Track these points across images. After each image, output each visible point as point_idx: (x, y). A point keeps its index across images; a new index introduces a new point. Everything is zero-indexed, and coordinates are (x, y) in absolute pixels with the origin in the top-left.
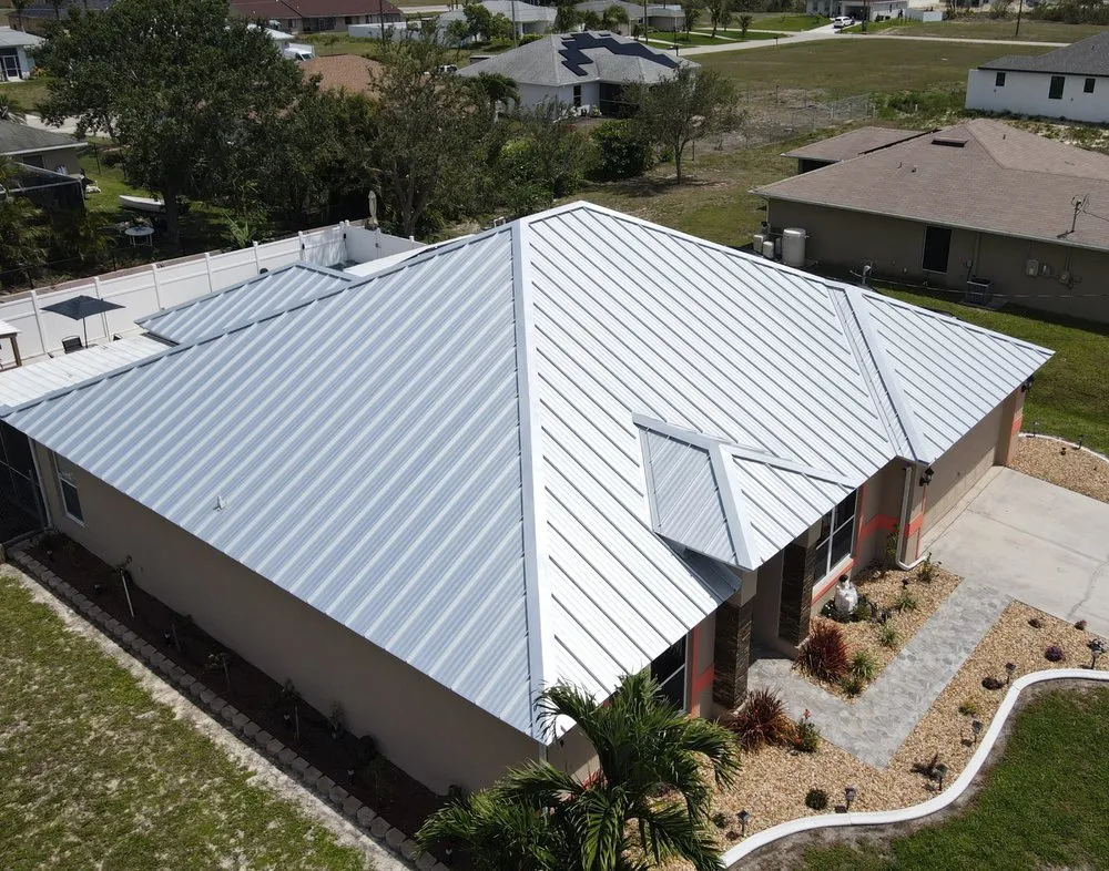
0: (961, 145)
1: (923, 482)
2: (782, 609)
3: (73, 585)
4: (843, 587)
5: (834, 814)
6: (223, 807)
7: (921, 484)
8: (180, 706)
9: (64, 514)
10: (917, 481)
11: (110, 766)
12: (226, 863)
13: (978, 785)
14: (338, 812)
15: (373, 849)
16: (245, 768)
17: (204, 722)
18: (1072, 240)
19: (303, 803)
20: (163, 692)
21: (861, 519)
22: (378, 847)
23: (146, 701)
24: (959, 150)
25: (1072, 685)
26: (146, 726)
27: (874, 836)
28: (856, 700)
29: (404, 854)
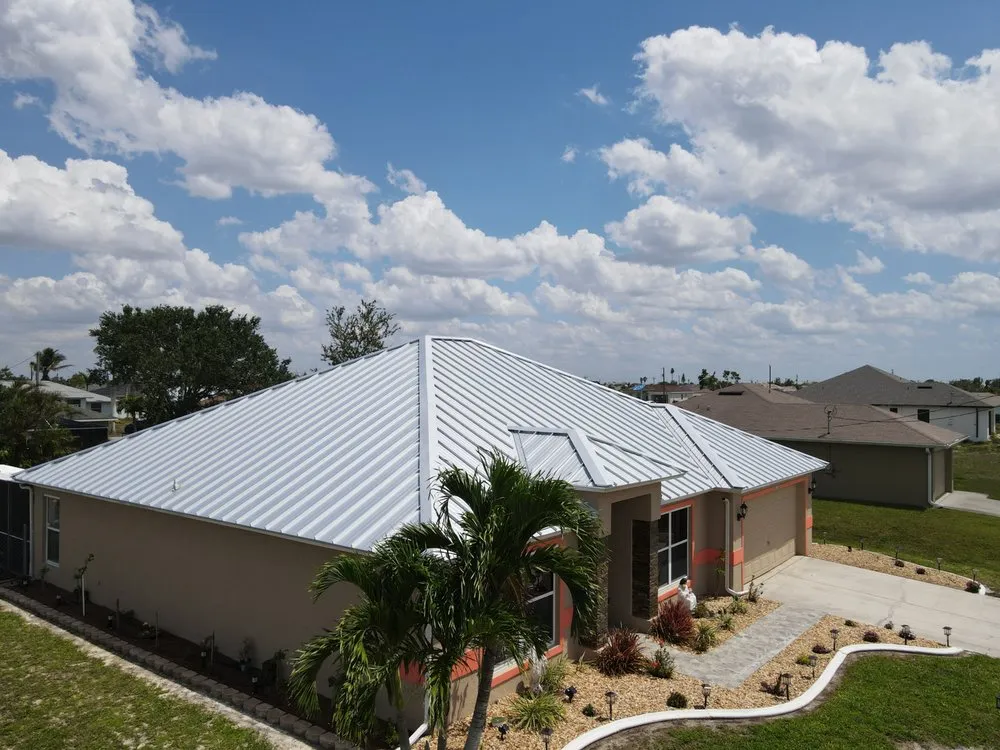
0: (740, 394)
1: (740, 517)
2: (633, 588)
3: (39, 600)
4: (684, 589)
5: (693, 710)
6: (133, 711)
7: (739, 519)
8: (109, 658)
9: (44, 561)
10: (735, 518)
11: (37, 693)
12: (127, 742)
13: (821, 700)
14: (239, 710)
15: (267, 730)
16: (160, 689)
17: (127, 666)
18: (829, 438)
19: (207, 706)
20: (97, 652)
21: (693, 544)
22: (272, 729)
23: (83, 657)
24: (738, 397)
25: (890, 654)
26: (78, 670)
27: (732, 726)
28: (703, 655)
29: (296, 730)
